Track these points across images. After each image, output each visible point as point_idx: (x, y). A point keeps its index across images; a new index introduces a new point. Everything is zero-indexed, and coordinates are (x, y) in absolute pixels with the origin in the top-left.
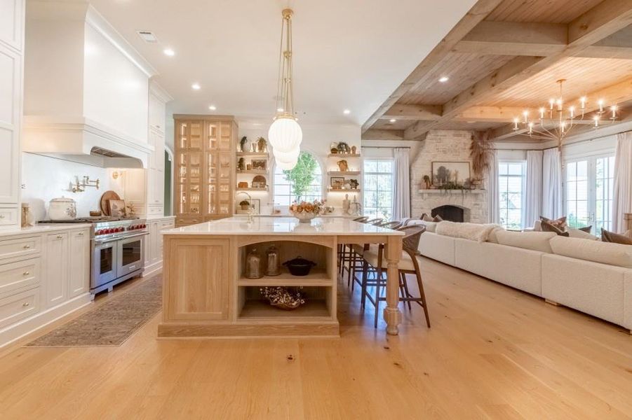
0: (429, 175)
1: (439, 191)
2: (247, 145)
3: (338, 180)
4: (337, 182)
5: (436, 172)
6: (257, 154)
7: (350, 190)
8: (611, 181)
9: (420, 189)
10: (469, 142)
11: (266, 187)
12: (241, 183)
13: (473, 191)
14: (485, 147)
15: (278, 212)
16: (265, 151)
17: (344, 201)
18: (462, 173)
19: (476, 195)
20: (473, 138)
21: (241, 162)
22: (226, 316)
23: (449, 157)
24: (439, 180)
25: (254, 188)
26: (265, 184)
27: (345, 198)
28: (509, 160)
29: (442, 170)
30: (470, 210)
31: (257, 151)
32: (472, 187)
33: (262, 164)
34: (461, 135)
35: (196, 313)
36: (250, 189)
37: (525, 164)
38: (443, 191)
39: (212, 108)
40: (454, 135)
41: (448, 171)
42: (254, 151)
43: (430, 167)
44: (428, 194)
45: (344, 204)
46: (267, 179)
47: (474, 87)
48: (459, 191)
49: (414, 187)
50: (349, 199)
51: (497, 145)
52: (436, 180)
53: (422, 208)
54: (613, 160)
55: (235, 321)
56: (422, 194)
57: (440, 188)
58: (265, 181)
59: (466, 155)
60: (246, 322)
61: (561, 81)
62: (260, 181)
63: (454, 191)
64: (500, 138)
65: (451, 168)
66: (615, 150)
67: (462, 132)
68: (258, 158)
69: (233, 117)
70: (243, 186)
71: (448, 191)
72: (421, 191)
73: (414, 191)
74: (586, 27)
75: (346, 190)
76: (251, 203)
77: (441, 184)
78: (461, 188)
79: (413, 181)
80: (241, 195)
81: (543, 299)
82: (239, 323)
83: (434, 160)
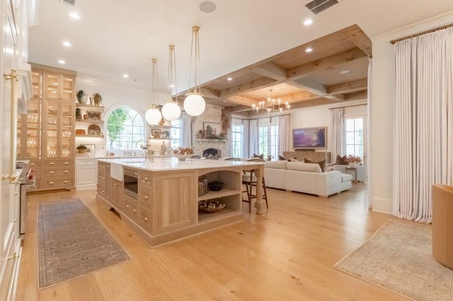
0: (202, 130)
1: (207, 140)
2: (84, 98)
3: (156, 131)
4: (156, 132)
5: (205, 129)
6: (93, 106)
7: (165, 138)
8: (277, 137)
9: (198, 138)
10: (221, 112)
11: (101, 134)
12: (78, 130)
13: (223, 140)
14: (228, 116)
15: (113, 154)
16: (100, 105)
17: (162, 146)
18: (218, 130)
19: (224, 142)
20: (222, 110)
21: (78, 111)
22: (192, 222)
23: (211, 120)
24: (207, 133)
25: (90, 135)
26: (100, 132)
27: (162, 144)
28: (237, 124)
29: (208, 127)
30: (220, 151)
31: (93, 104)
32: (223, 138)
33: (97, 115)
34: (217, 108)
35: (175, 224)
36: (87, 136)
37: (242, 126)
38: (210, 140)
39: (62, 62)
40: (214, 108)
41: (211, 128)
42: (91, 104)
43: (202, 125)
44: (203, 141)
45: (162, 148)
46: (101, 129)
47: (240, 85)
48: (217, 140)
49: (194, 137)
50: (165, 144)
51: (233, 116)
52: (206, 133)
53: (198, 150)
54: (277, 127)
55: (197, 224)
56: (199, 141)
57: (208, 138)
58: (100, 130)
59: (219, 119)
60: (203, 223)
61: (271, 90)
62: (95, 129)
63: (215, 140)
64: (235, 112)
65: (213, 126)
66: (278, 123)
67: (218, 107)
68: (94, 109)
69: (76, 72)
70: (80, 132)
71: (212, 140)
72: (199, 140)
73: (194, 140)
74: (295, 74)
75: (163, 138)
76: (88, 147)
77: (209, 136)
78: (218, 138)
79: (194, 134)
80: (80, 140)
81: (285, 190)
82: (200, 224)
83: (204, 121)
